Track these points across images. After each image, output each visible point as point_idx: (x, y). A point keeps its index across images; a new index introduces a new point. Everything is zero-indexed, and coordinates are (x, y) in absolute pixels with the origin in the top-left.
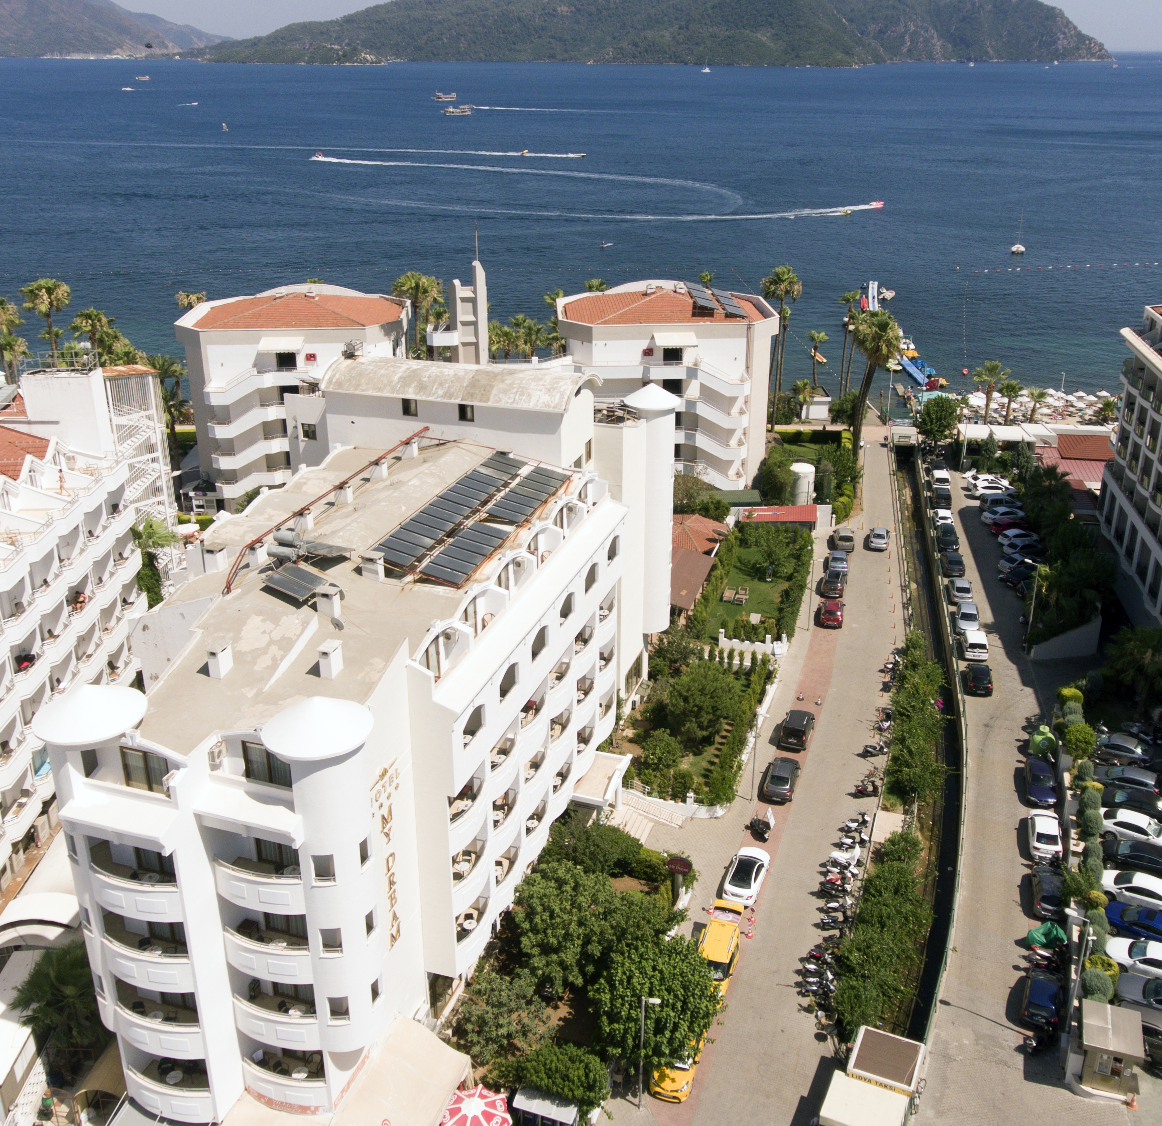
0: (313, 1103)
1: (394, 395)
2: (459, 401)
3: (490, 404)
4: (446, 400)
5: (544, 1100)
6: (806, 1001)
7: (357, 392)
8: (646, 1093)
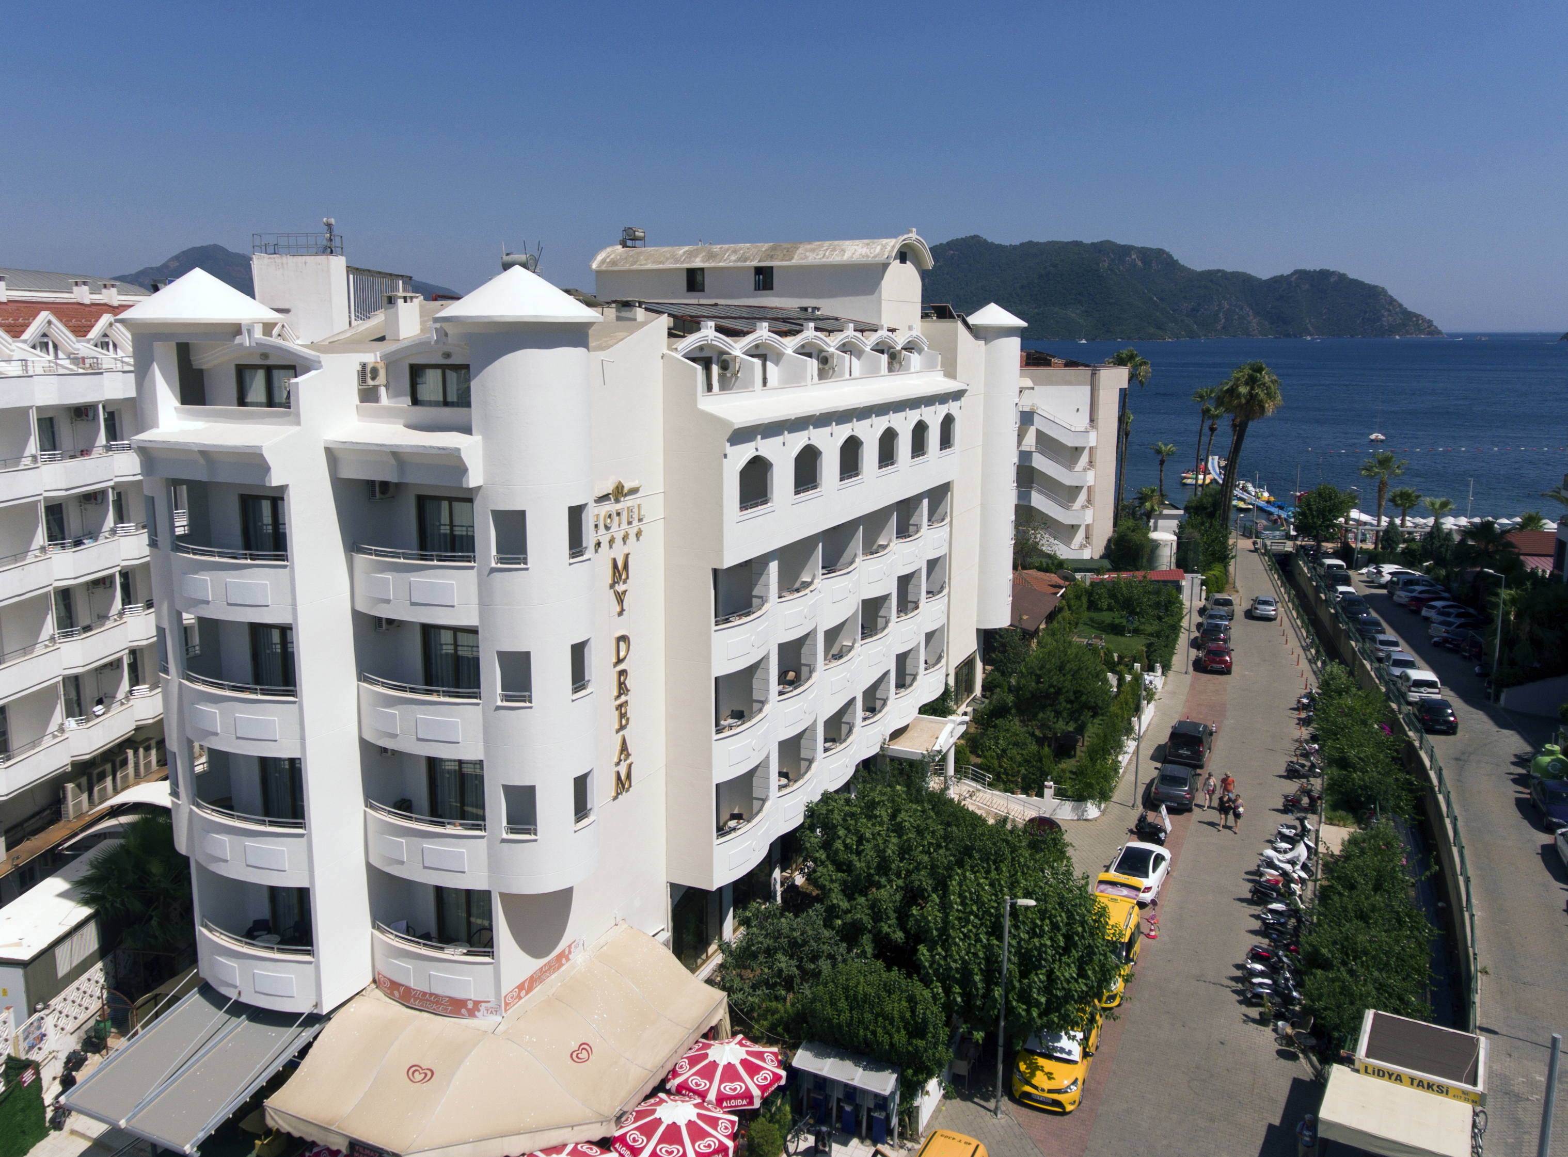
0: (470, 993)
1: (678, 266)
2: (755, 263)
3: (795, 261)
4: (739, 264)
5: (842, 1059)
6: (1254, 1012)
7: (634, 267)
8: (1006, 1098)
